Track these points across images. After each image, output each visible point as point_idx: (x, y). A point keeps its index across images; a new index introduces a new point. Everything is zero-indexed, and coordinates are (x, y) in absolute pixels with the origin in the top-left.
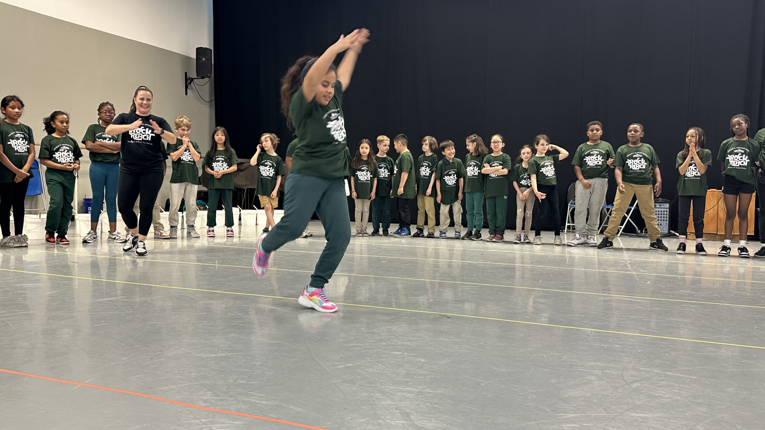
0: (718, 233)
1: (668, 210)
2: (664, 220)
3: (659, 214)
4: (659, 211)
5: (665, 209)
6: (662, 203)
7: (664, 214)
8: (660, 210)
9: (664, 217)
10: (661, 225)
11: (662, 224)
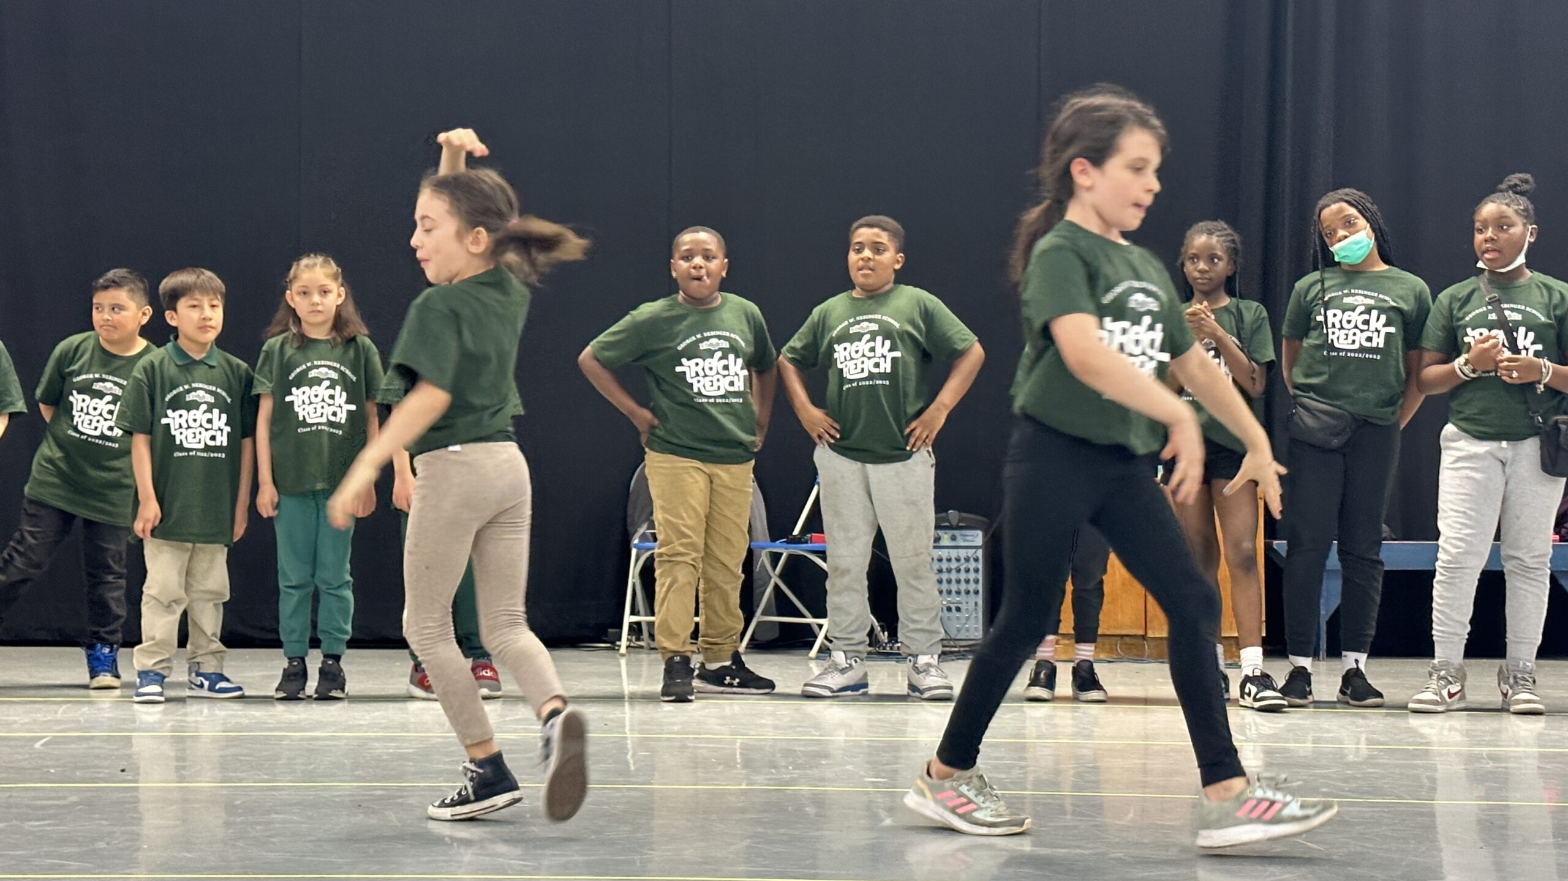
0: (1150, 634)
1: (980, 553)
2: (968, 592)
3: (949, 571)
4: (949, 560)
5: (971, 552)
6: (958, 528)
7: (967, 571)
8: (953, 553)
9: (967, 581)
10: (958, 609)
11: (963, 607)
